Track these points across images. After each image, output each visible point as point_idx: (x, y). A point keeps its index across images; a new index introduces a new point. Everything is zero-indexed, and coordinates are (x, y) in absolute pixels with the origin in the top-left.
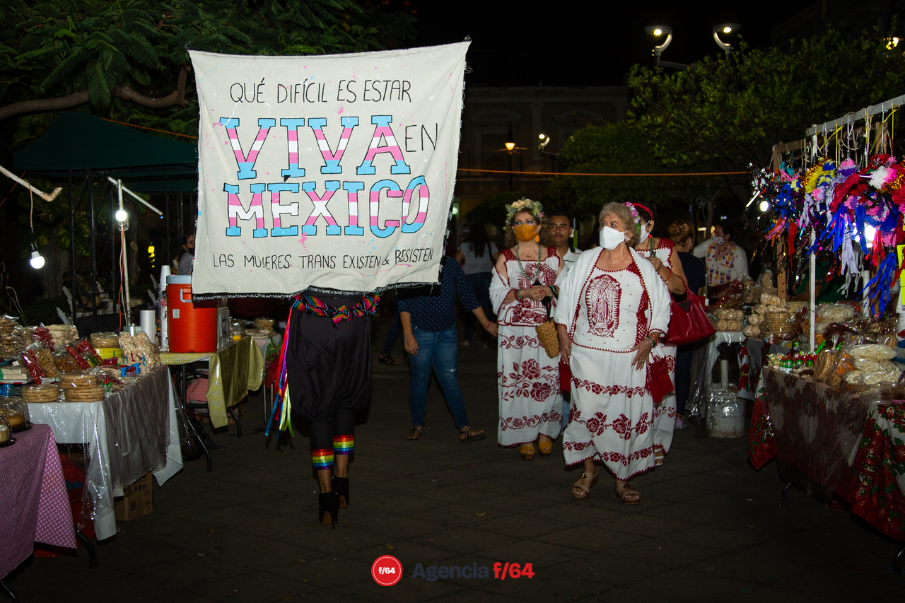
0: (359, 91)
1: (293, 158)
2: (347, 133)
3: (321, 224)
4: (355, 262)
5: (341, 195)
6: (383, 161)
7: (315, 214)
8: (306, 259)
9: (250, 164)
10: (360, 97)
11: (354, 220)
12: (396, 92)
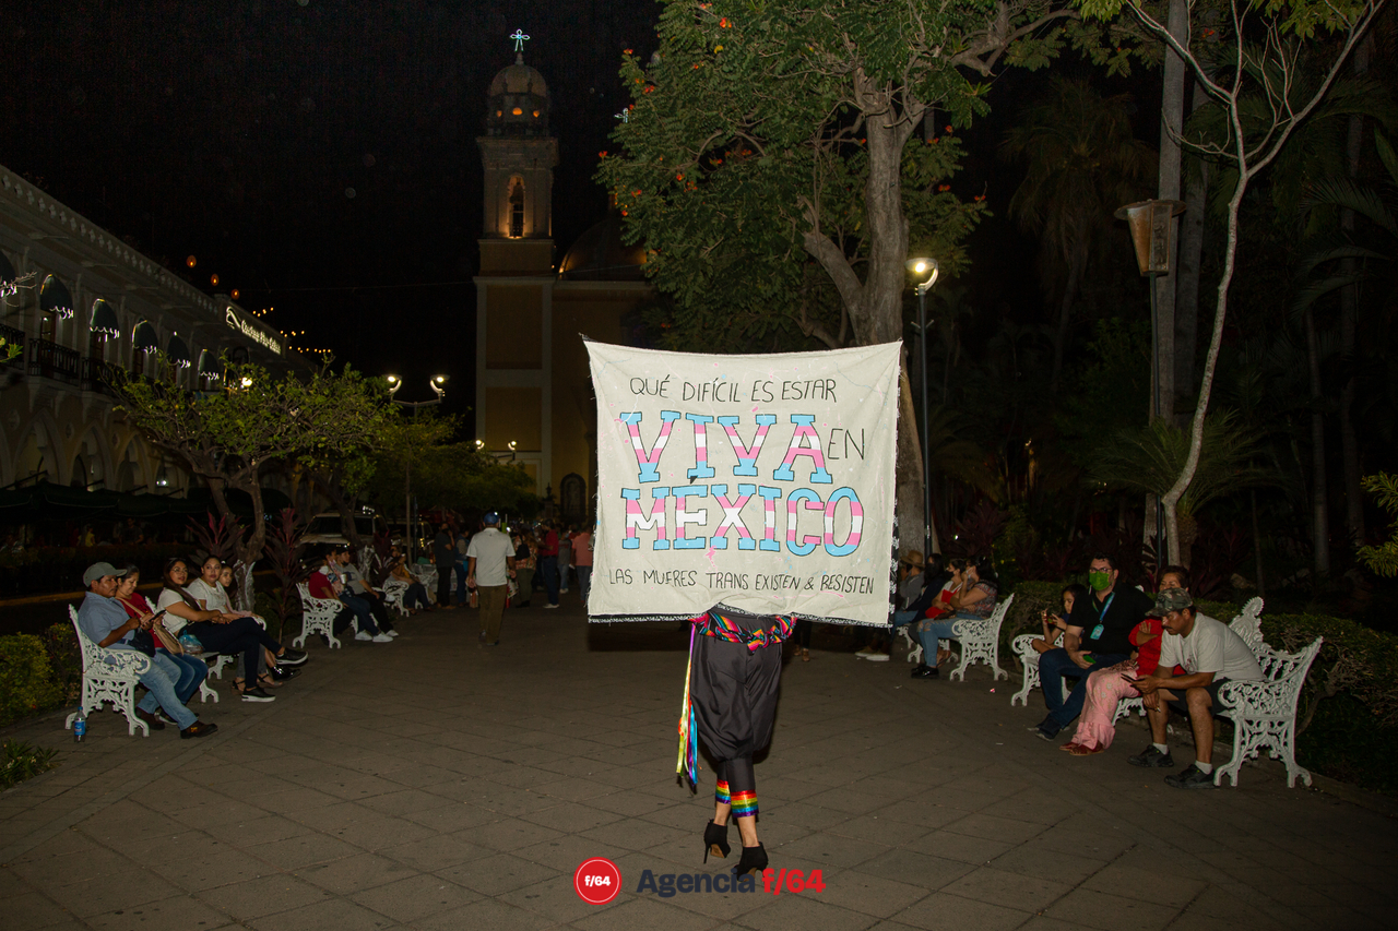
0: (778, 393)
1: (701, 454)
2: (763, 430)
3: (733, 536)
4: (769, 582)
5: (757, 501)
6: (804, 465)
7: (726, 523)
8: (714, 576)
9: (652, 465)
10: (778, 395)
11: (770, 533)
12: (819, 391)
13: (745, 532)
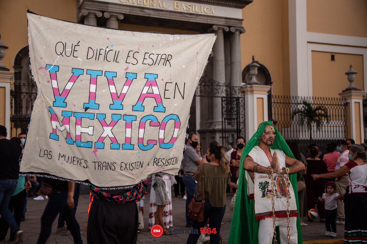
0: (140, 58)
1: (92, 96)
2: (128, 82)
3: (107, 142)
4: (128, 166)
6: (150, 103)
7: (104, 135)
8: (97, 164)
9: (63, 98)
10: (140, 60)
11: (128, 140)
12: (163, 61)
13: (114, 140)
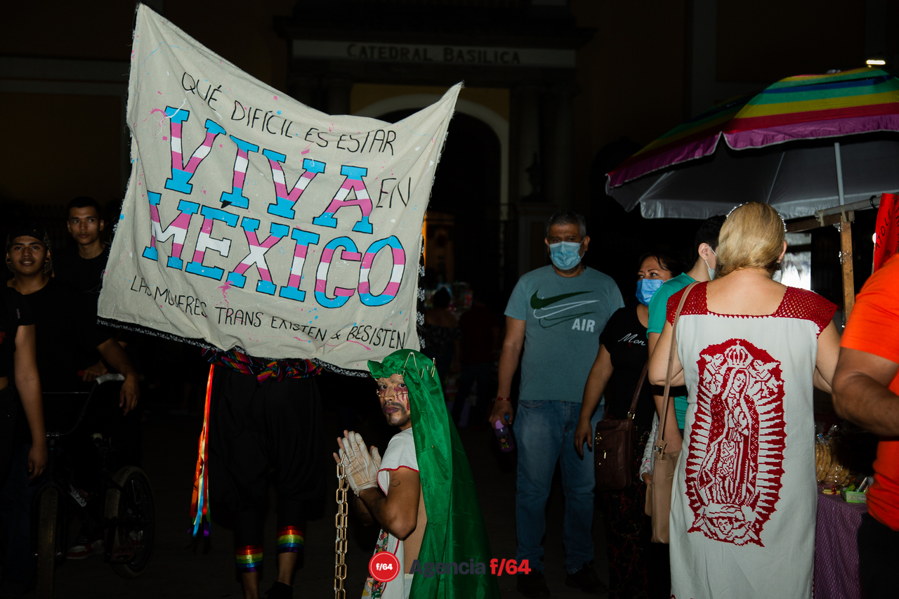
1: (238, 180)
3: (252, 276)
5: (288, 244)
7: (248, 261)
8: (224, 312)
9: (187, 174)
11: (294, 281)
12: (378, 144)
13: (265, 275)
